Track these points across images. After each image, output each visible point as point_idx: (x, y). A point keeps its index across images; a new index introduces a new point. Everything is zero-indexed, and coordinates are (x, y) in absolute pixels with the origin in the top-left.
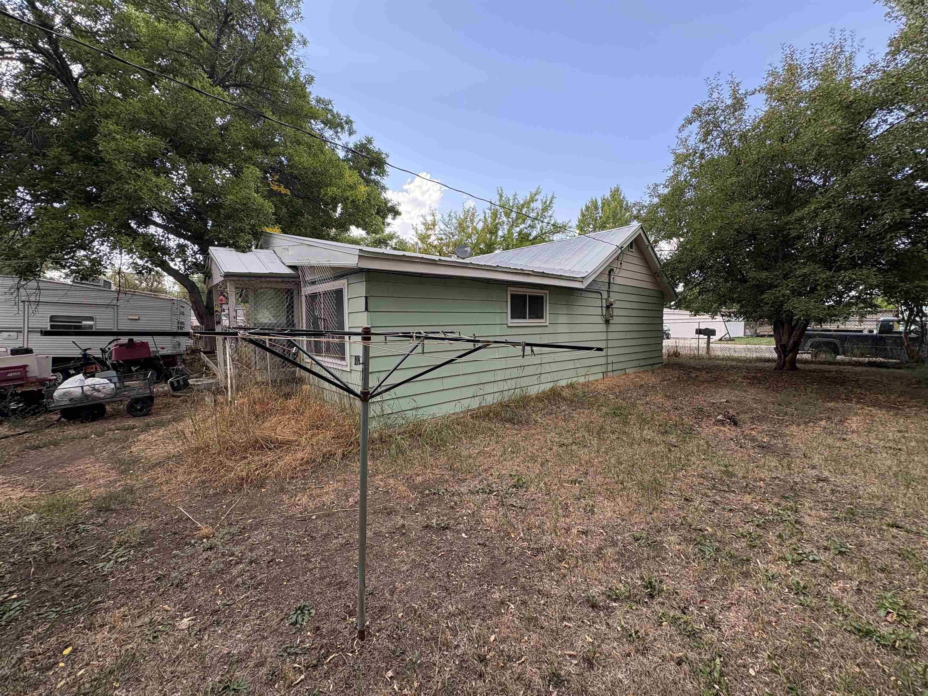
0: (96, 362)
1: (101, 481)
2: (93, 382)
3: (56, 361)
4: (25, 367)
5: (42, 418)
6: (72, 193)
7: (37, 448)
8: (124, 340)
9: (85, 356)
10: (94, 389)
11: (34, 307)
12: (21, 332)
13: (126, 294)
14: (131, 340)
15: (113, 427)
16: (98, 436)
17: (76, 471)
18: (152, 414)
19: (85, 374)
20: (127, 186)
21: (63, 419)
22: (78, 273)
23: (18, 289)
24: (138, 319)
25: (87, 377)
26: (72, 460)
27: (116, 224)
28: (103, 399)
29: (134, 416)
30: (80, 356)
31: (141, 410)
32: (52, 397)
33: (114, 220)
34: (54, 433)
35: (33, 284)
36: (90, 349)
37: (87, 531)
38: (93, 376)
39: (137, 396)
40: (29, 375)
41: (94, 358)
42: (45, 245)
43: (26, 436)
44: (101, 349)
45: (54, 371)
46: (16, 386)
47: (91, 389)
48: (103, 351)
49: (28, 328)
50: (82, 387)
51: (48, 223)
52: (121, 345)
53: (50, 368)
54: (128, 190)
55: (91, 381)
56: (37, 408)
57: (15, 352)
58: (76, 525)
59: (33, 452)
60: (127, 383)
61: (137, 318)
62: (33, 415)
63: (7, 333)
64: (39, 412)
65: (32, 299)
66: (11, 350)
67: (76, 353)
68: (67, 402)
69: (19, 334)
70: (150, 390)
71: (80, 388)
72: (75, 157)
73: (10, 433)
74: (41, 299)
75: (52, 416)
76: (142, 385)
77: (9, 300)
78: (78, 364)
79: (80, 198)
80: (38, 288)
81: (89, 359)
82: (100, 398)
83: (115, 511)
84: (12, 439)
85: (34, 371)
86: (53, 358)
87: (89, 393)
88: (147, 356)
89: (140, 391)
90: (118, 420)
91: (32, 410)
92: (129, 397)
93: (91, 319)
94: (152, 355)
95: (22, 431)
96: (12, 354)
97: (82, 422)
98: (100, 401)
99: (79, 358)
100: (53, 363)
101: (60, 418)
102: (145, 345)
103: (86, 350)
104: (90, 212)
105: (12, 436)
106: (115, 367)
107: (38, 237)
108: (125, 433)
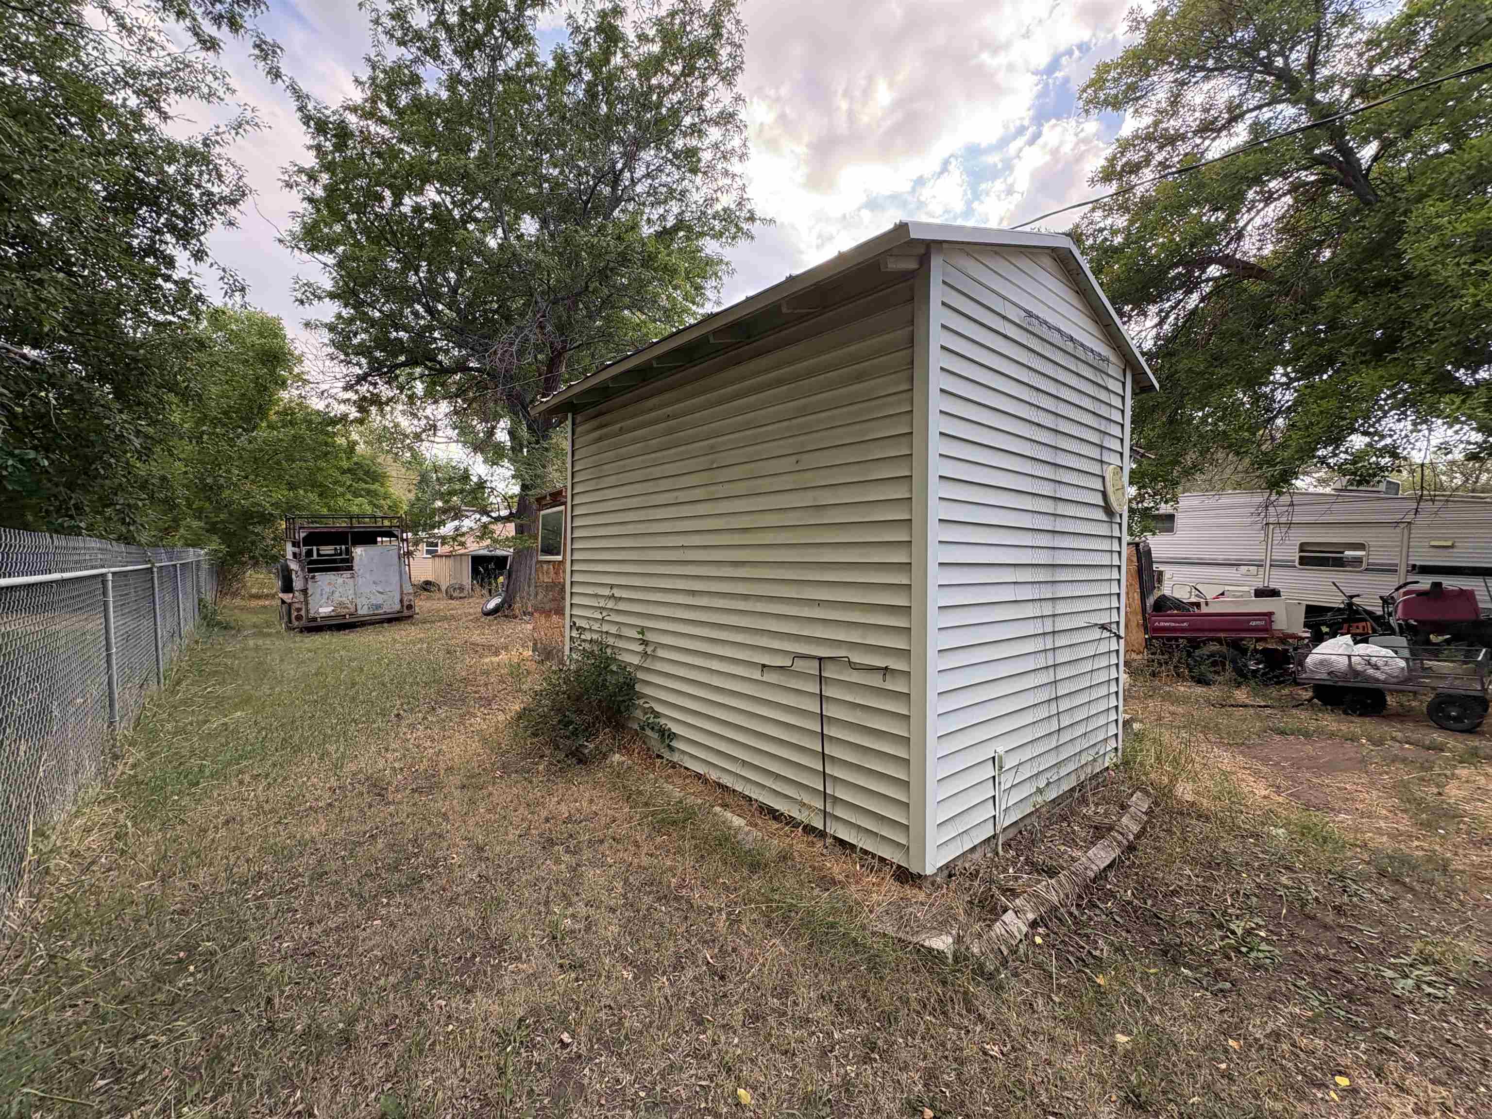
0: (1367, 617)
1: (1382, 824)
2: (1368, 652)
3: (1312, 611)
4: (1270, 614)
5: (1286, 691)
6: (1353, 349)
7: (1282, 733)
8: (1425, 583)
9: (1350, 605)
10: (1369, 663)
11: (1284, 530)
12: (1262, 566)
13: (1433, 501)
14: (1437, 585)
15: (1399, 735)
16: (1374, 744)
17: (1339, 789)
18: (1482, 734)
19: (1354, 636)
20: (1458, 302)
21: (1316, 700)
22: (1354, 474)
23: (1267, 506)
24: (1452, 547)
25: (1356, 642)
26: (1330, 768)
27: (1428, 378)
28: (1384, 682)
29: (1442, 728)
30: (1342, 606)
31: (1455, 719)
32: (1301, 663)
33: (1425, 373)
34: (1303, 718)
35: (1285, 499)
36: (1358, 596)
37: (1362, 899)
38: (1366, 641)
39: (1451, 691)
40: (1275, 627)
41: (1365, 610)
42: (1308, 440)
43: (1269, 711)
44: (1381, 598)
45: (1306, 625)
46: (1258, 640)
47: (1363, 662)
48: (1386, 601)
49: (1271, 560)
50: (1349, 656)
51: (1315, 406)
52: (1421, 594)
53: (1302, 620)
54: (1460, 309)
55: (1362, 649)
56: (1282, 675)
57: (1260, 593)
58: (1341, 877)
59: (1277, 738)
60: (1428, 663)
61: (1449, 543)
62: (1277, 683)
63: (1246, 568)
64: (1283, 682)
65: (1283, 520)
66: (1256, 590)
67: (1337, 601)
68: (1325, 676)
69: (1261, 569)
70: (1483, 684)
71: (1346, 658)
72: (1360, 293)
73: (1247, 701)
74: (1295, 520)
75: (1300, 692)
76: (1460, 671)
77: (1256, 523)
78: (1340, 618)
79: (1364, 354)
80: (1292, 504)
81: (1357, 612)
82: (1377, 680)
83: (1411, 890)
84: (1252, 711)
85: (1281, 623)
86: (1307, 606)
87: (1359, 668)
88: (1472, 617)
89: (1457, 682)
90: (1411, 725)
91: (1275, 677)
92: (1434, 689)
93: (1361, 546)
94: (1482, 616)
95: (1263, 704)
96: (1256, 595)
97: (1346, 713)
98: (1376, 686)
99: (1339, 609)
100: (1306, 613)
101: (1312, 698)
102: (1468, 596)
103: (1352, 597)
104: (1381, 372)
105: (1252, 706)
106: (1405, 630)
107: (1300, 429)
108: (1425, 754)
